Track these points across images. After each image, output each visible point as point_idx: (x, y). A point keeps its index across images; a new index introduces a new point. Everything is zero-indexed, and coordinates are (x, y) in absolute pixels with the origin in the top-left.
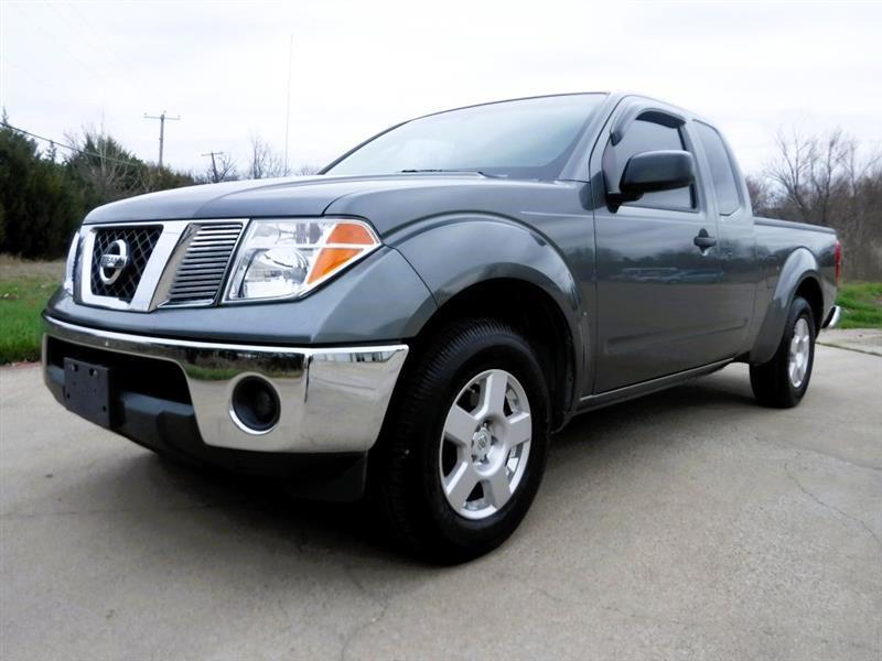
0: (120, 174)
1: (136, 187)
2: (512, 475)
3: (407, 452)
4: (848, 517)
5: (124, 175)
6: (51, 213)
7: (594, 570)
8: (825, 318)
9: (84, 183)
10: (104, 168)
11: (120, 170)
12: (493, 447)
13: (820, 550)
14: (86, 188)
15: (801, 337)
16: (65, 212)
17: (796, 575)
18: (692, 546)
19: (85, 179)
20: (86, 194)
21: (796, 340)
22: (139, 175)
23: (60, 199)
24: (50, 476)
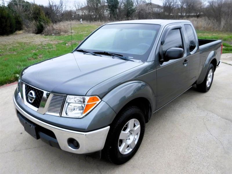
0: (24, 7)
1: (28, 11)
2: (136, 139)
3: (111, 147)
4: (218, 140)
5: (25, 8)
6: (6, 22)
7: (156, 164)
8: (217, 64)
9: (13, 11)
10: (18, 6)
11: (23, 6)
12: (131, 135)
13: (210, 153)
14: (14, 13)
15: (210, 74)
16: (10, 21)
17: (203, 164)
18: (179, 154)
19: (14, 10)
20: (15, 14)
21: (209, 75)
22: (29, 7)
23: (8, 18)
24: (21, 133)
